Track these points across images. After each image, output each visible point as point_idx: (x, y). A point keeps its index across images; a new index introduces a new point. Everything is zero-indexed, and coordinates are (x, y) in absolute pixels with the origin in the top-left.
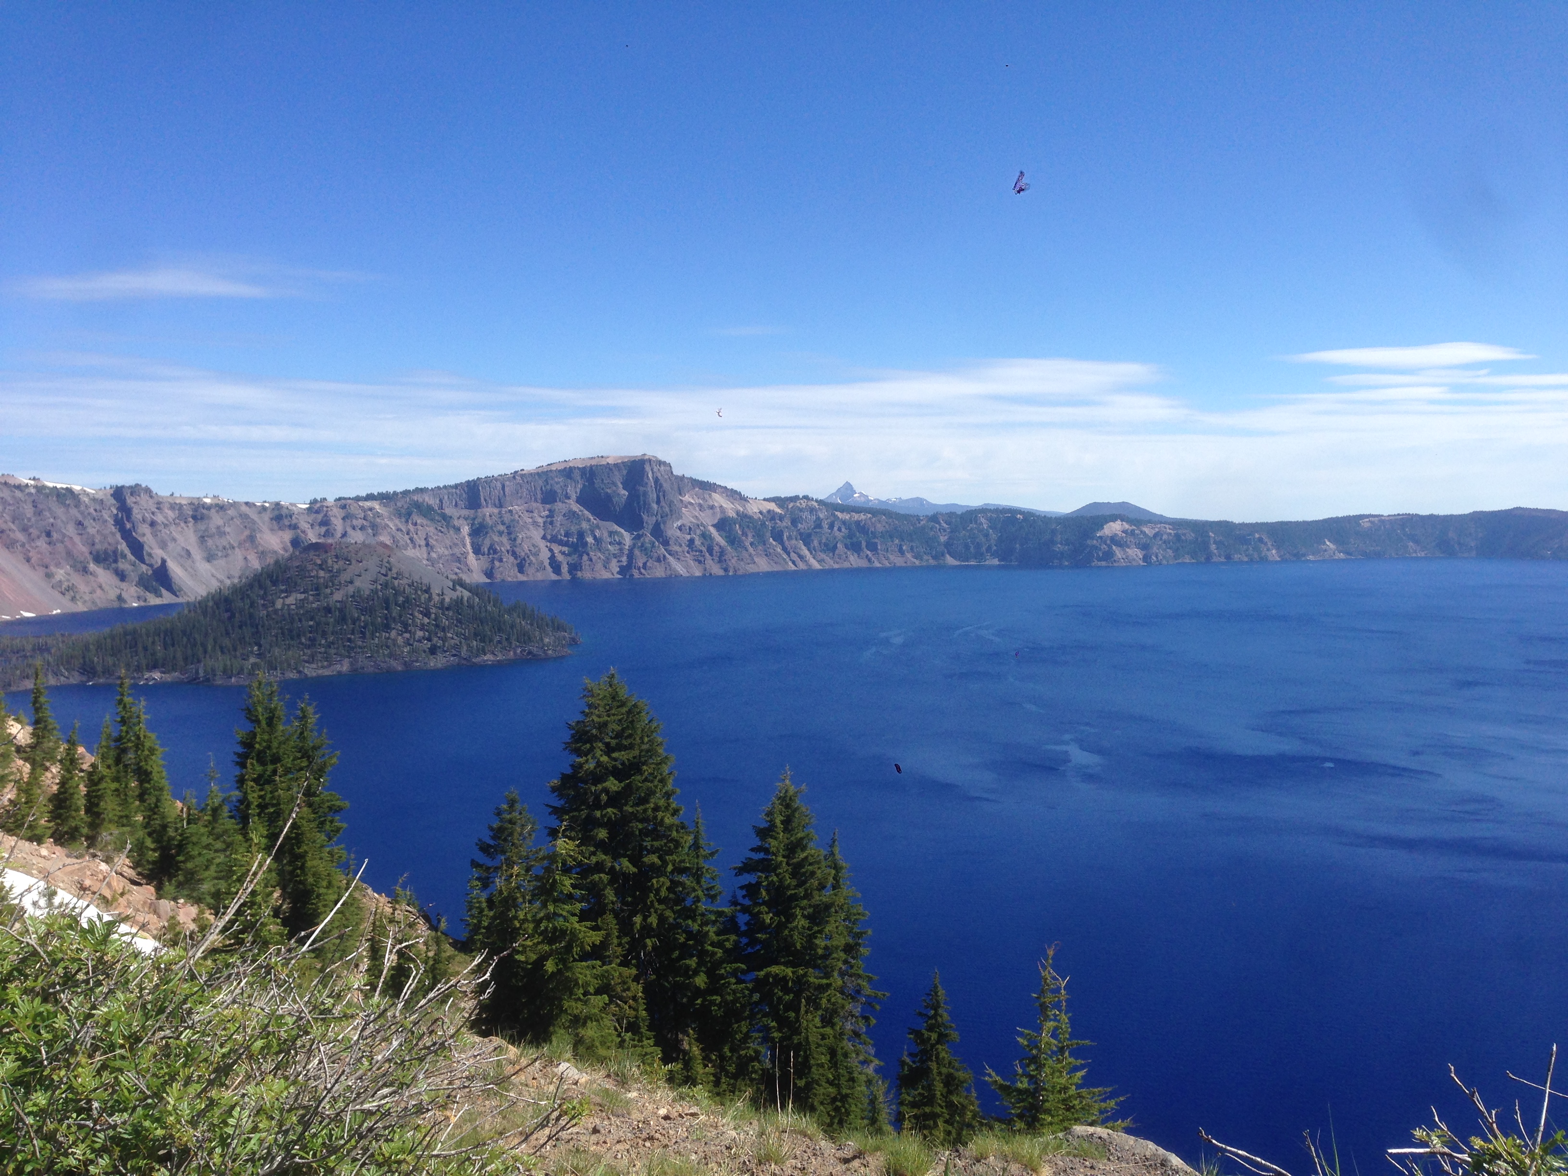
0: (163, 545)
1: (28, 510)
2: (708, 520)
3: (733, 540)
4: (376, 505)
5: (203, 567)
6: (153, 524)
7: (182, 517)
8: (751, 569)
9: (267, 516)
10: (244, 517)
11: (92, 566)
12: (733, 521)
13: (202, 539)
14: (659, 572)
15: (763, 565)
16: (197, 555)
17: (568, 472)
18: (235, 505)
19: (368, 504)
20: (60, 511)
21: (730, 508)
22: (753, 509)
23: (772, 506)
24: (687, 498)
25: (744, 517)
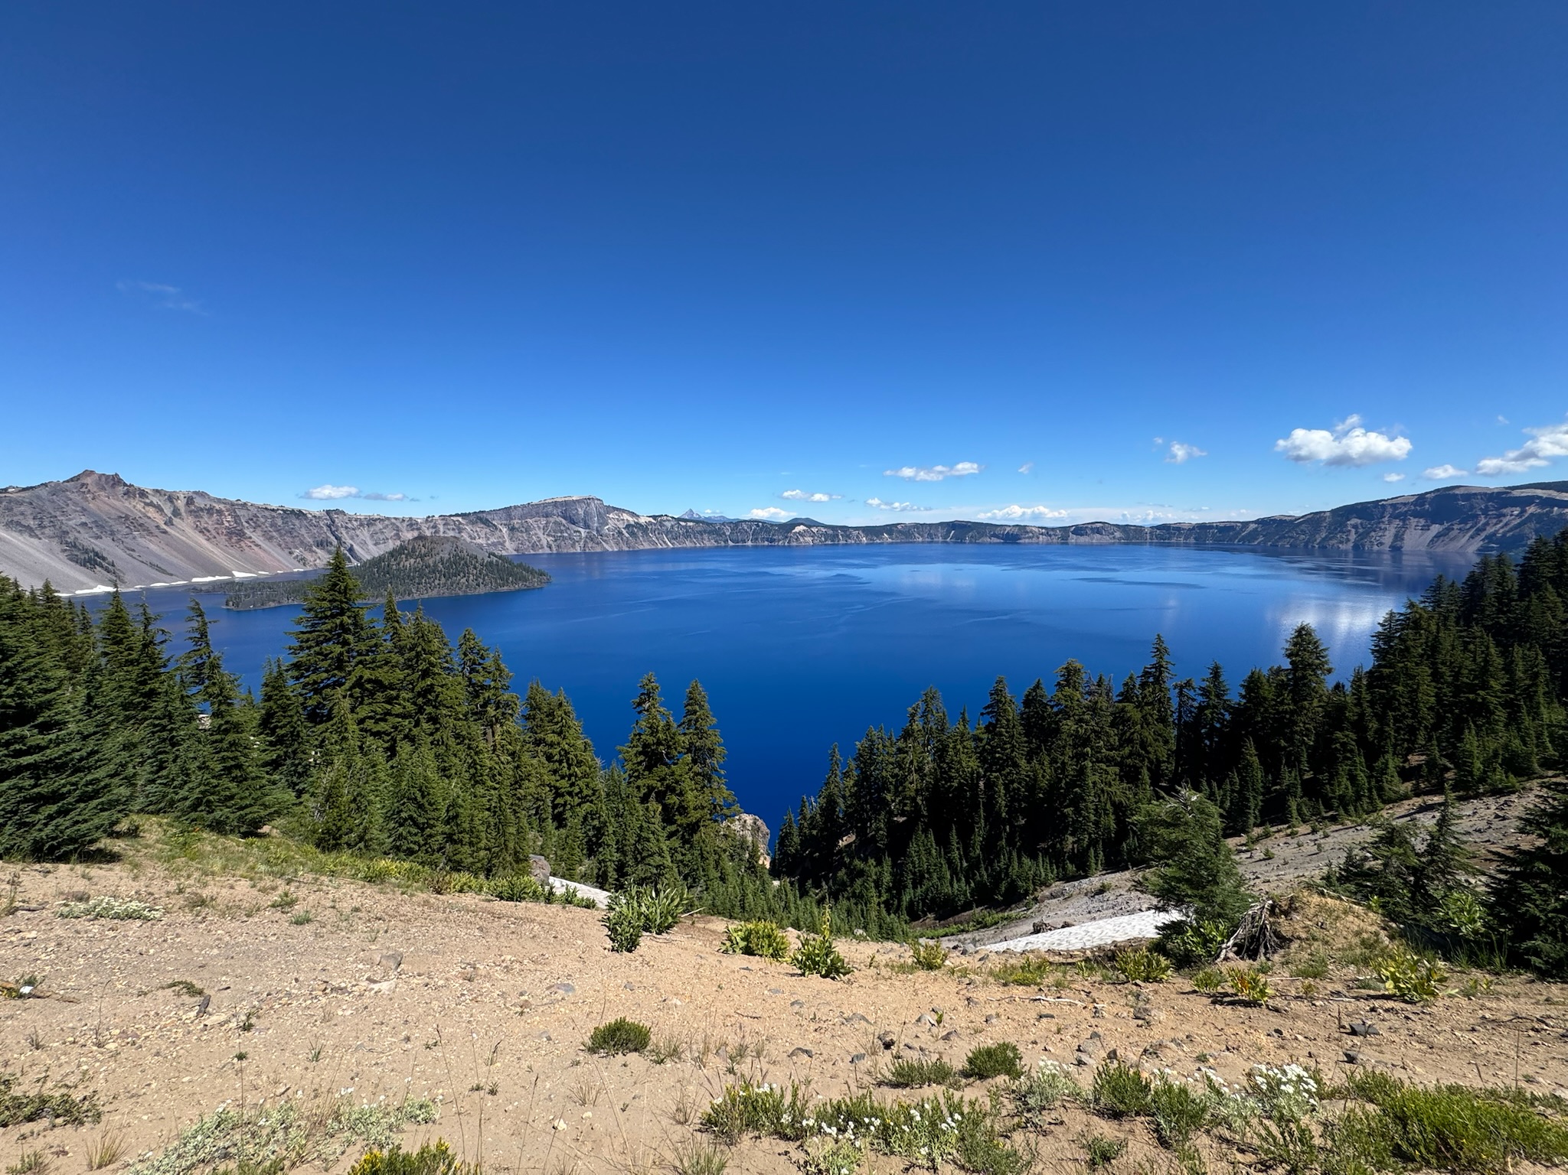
0: (352, 538)
1: (279, 522)
2: (621, 526)
3: (632, 534)
4: (460, 519)
5: (371, 547)
6: (346, 528)
7: (361, 525)
8: (641, 547)
9: (405, 524)
10: (393, 524)
11: (314, 548)
12: (633, 526)
13: (372, 536)
14: (598, 549)
15: (646, 546)
16: (370, 543)
17: (555, 504)
18: (388, 519)
19: (455, 519)
20: (297, 522)
21: (632, 520)
22: (642, 520)
23: (651, 519)
24: (611, 516)
25: (638, 525)
